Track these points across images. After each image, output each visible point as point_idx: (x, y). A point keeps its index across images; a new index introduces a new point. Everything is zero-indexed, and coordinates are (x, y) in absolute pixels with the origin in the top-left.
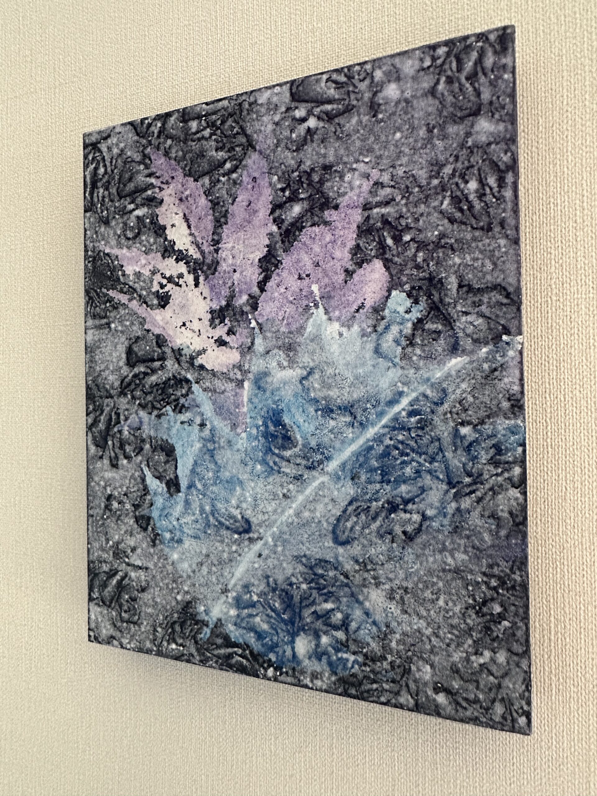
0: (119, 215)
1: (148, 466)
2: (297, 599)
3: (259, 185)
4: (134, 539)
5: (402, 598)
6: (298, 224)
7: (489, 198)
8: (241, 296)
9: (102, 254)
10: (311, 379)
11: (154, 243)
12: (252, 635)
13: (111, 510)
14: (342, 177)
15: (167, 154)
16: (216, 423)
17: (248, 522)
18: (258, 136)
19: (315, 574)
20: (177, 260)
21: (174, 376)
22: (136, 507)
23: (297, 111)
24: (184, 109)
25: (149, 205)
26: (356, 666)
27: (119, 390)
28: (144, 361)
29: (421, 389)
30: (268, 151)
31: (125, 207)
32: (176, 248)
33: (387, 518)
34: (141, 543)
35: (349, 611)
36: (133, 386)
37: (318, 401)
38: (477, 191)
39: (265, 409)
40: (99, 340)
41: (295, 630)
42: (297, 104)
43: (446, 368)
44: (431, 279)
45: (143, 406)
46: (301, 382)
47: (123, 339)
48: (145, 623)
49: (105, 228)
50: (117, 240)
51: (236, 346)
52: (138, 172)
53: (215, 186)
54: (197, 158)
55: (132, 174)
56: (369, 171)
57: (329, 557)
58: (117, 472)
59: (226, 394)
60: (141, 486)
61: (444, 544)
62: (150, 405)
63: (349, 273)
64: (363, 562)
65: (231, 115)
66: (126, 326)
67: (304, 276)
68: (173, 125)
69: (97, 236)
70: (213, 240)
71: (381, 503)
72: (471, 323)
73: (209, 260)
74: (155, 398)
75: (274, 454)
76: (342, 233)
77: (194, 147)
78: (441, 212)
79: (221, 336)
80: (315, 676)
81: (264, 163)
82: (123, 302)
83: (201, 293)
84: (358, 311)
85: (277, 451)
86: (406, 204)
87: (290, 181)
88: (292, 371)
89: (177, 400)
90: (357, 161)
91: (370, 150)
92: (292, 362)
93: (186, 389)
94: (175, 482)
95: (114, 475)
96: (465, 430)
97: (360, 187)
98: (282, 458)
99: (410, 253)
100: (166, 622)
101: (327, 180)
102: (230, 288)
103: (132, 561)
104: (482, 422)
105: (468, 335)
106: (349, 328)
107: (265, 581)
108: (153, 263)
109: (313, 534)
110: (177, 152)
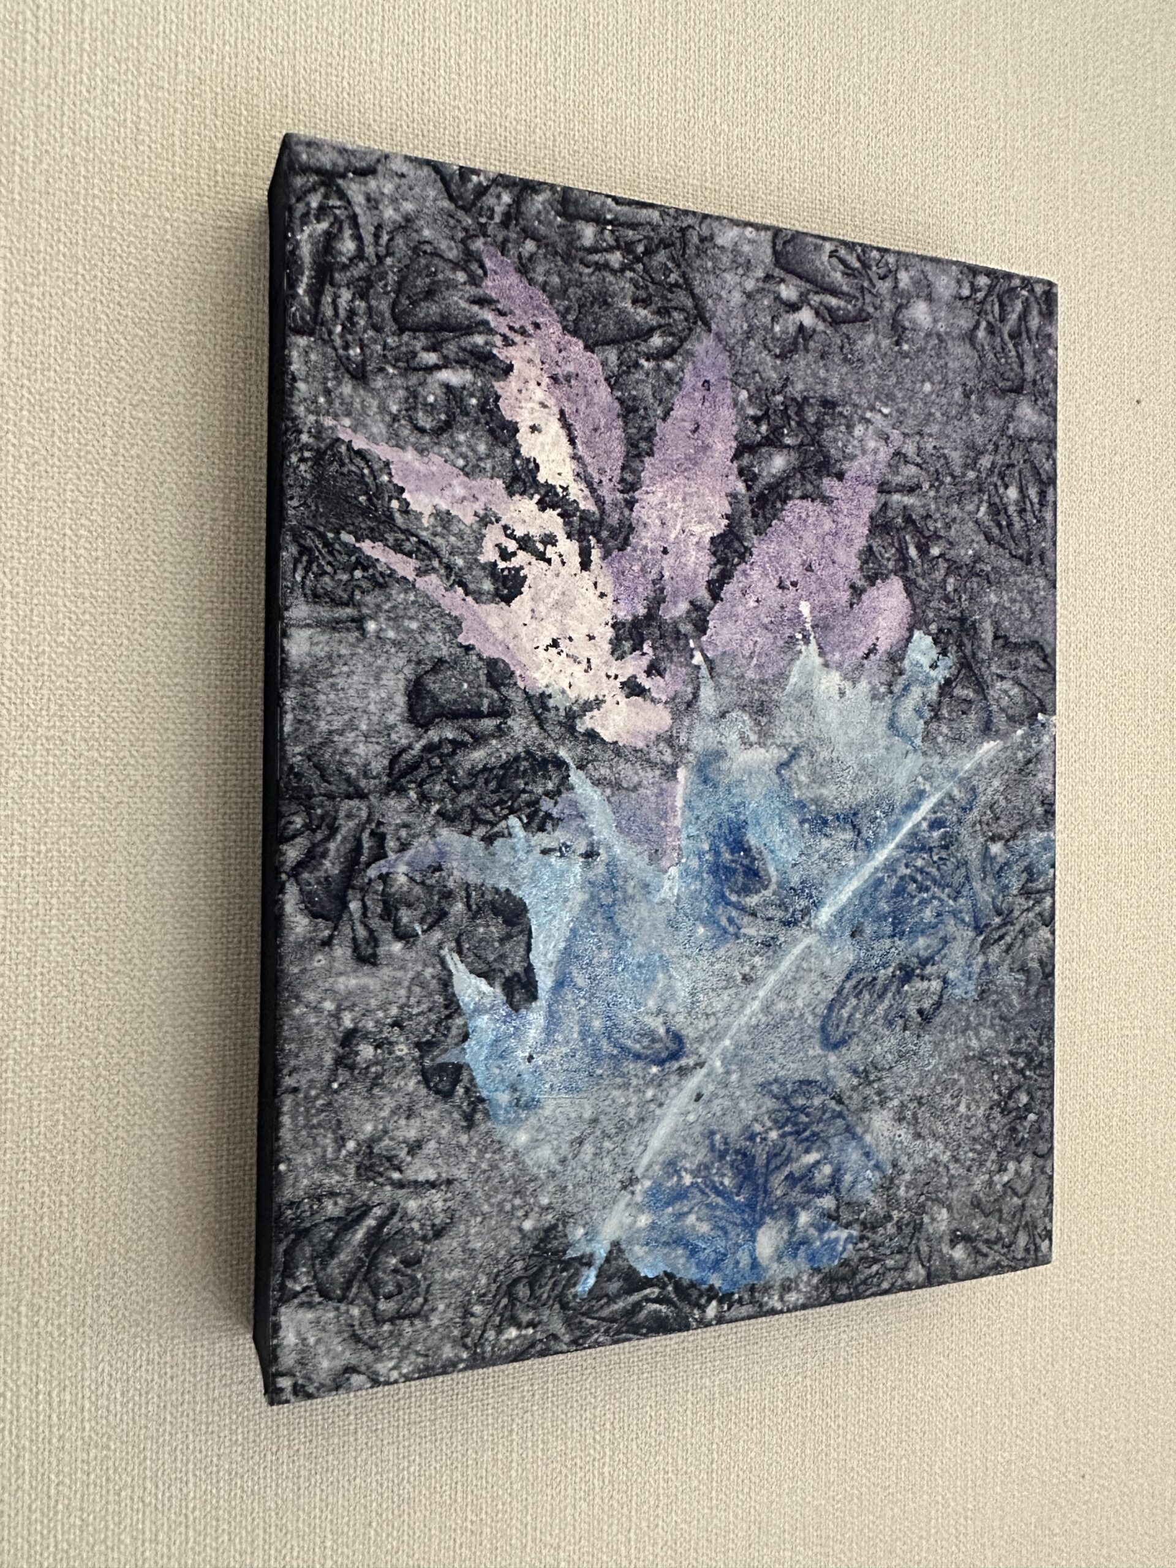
0: (394, 367)
1: (460, 952)
2: (761, 1160)
3: (715, 397)
4: (416, 1123)
5: (915, 1115)
6: (781, 490)
7: (1029, 516)
8: (675, 603)
9: (343, 449)
10: (794, 766)
11: (488, 456)
12: (680, 1252)
13: (351, 1068)
14: (850, 427)
15: (524, 268)
16: (617, 850)
17: (678, 1038)
18: (715, 305)
19: (793, 1109)
20: (543, 506)
21: (528, 752)
22: (424, 1047)
23: (783, 286)
24: (566, 190)
25: (477, 367)
26: (850, 1246)
27: (385, 779)
28: (454, 716)
29: (948, 786)
30: (733, 341)
31: (414, 354)
32: (542, 477)
33: (899, 992)
34: (436, 1127)
35: (842, 1159)
36: (424, 771)
37: (804, 806)
38: (1017, 503)
39: (715, 821)
40: (330, 657)
41: (757, 1217)
42: (783, 274)
43: (977, 756)
44: (962, 620)
45: (449, 818)
46: (778, 773)
47: (400, 660)
48: (441, 1307)
49: (354, 388)
50: (390, 426)
51: (664, 698)
52: (451, 285)
53: (628, 373)
54: (592, 304)
55: (433, 283)
56: (888, 430)
57: (815, 1075)
58: (373, 975)
59: (642, 791)
60: (439, 999)
61: (968, 1020)
62: (466, 815)
63: (857, 592)
64: (865, 1070)
65: (665, 244)
66: (408, 631)
67: (788, 583)
68: (539, 212)
69: (330, 402)
70: (622, 480)
71: (891, 969)
72: (1006, 692)
73: (614, 519)
74: (480, 798)
75: (729, 903)
76: (847, 521)
77: (586, 279)
78: (976, 522)
79: (635, 677)
80: (786, 1287)
81: (723, 357)
82: (401, 573)
83: (595, 584)
84: (867, 656)
85: (734, 898)
86: (935, 498)
87: (768, 409)
88: (763, 751)
89: (534, 803)
90: (872, 408)
91: (890, 397)
92: (765, 736)
93: (557, 781)
94: (524, 980)
95: (366, 981)
96: (996, 848)
97: (876, 452)
98: (743, 909)
99: (939, 575)
100: (494, 1287)
101: (828, 426)
102: (654, 582)
103: (410, 1175)
104: (1014, 837)
105: (1002, 710)
106: (854, 684)
107: (707, 1142)
108: (483, 499)
109: (791, 1039)
110: (547, 273)
